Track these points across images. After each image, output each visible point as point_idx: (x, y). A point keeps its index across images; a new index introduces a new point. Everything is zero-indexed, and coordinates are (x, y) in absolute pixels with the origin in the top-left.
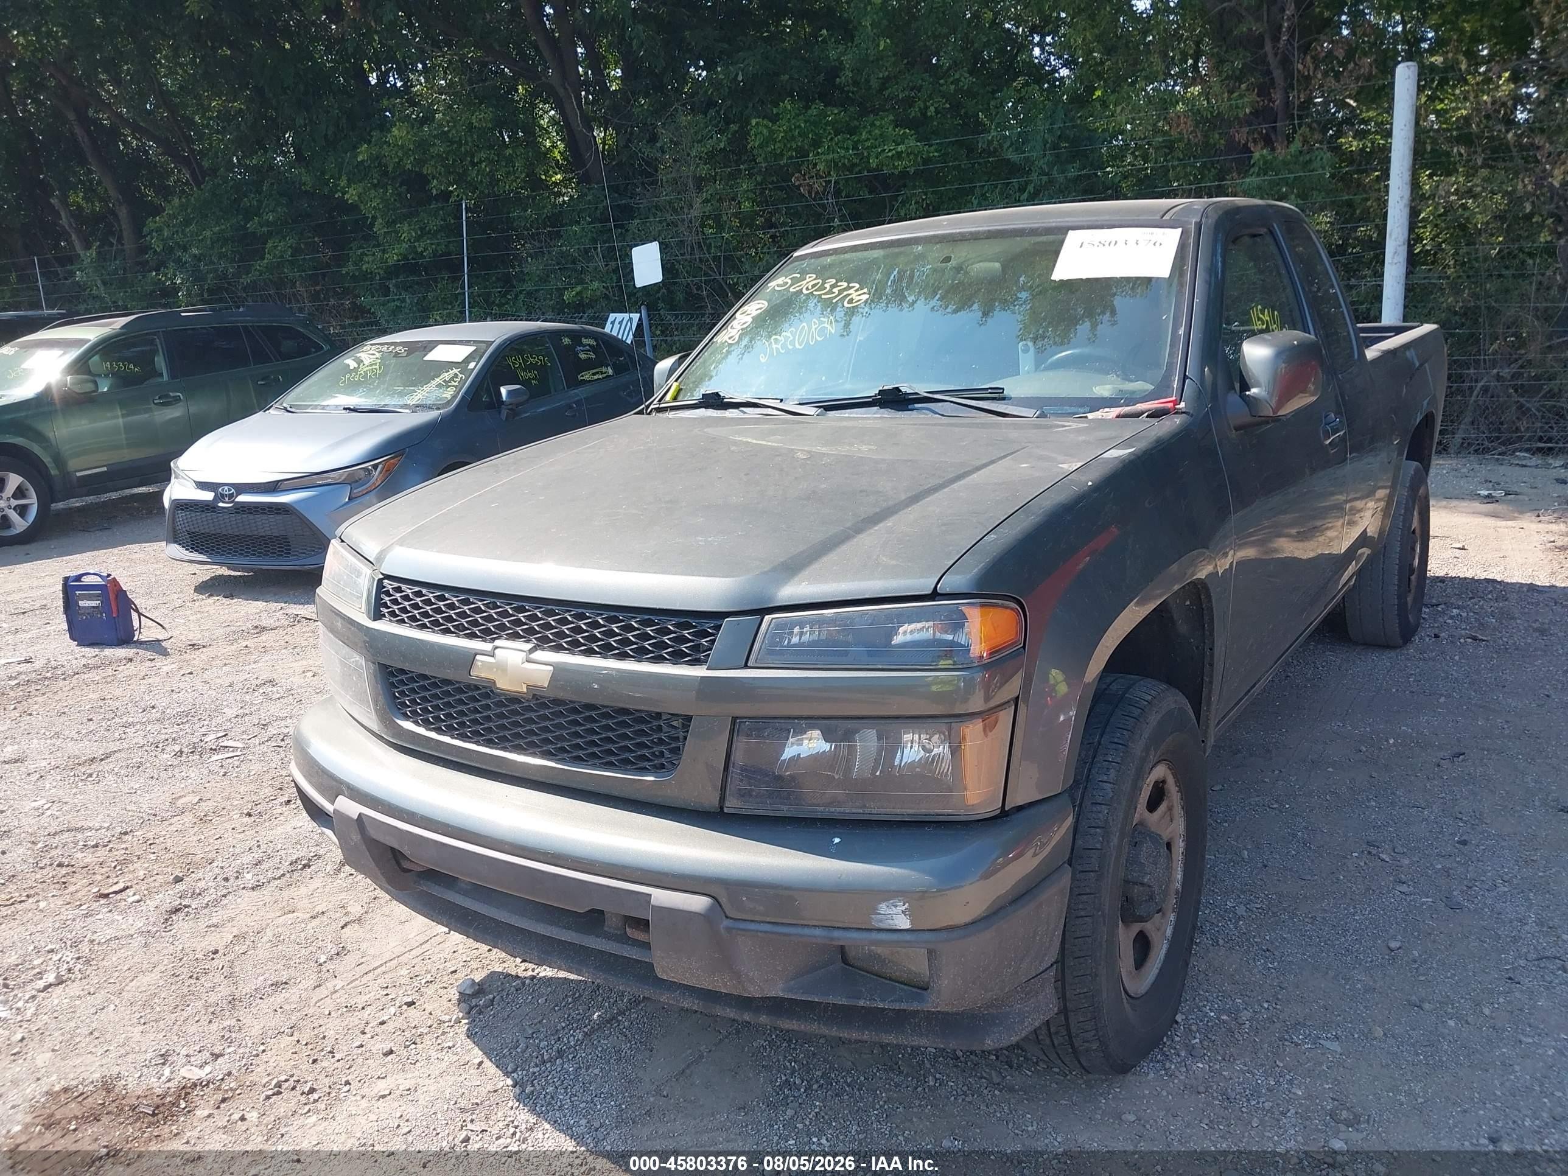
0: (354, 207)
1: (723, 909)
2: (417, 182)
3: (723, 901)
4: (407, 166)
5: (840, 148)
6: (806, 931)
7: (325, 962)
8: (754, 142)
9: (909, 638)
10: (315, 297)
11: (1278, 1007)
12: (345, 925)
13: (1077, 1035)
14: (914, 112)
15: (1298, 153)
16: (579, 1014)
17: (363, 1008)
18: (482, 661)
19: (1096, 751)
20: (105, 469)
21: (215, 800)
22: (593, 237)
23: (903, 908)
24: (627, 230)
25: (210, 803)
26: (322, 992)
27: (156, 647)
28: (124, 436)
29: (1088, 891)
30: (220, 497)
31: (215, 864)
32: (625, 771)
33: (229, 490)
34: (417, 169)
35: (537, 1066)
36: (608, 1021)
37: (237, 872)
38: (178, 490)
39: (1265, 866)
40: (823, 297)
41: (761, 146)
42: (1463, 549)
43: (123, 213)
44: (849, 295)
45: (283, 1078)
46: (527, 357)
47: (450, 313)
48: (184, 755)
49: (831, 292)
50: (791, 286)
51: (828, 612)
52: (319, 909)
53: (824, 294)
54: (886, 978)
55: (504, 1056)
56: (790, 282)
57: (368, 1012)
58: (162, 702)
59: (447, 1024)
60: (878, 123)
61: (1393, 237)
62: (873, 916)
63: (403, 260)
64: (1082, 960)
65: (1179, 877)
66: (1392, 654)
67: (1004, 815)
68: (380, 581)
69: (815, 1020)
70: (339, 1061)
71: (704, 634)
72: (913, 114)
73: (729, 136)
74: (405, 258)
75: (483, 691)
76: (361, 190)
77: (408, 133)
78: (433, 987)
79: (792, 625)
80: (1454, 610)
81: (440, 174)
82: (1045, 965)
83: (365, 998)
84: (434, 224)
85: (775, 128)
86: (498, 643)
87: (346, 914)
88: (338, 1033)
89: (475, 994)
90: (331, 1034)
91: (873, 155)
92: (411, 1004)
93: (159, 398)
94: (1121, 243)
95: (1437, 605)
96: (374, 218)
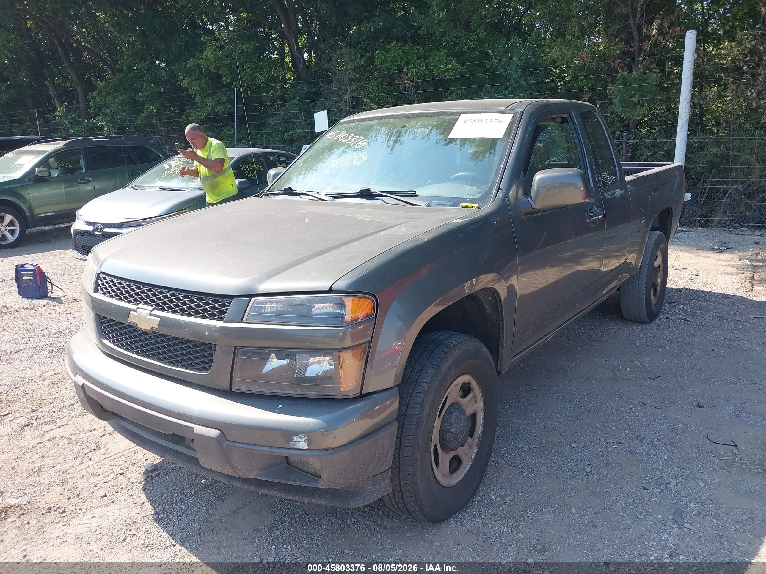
0: (187, 90)
1: (225, 437)
2: (216, 78)
3: (225, 432)
4: (212, 70)
5: (419, 66)
6: (261, 448)
7: (88, 453)
8: (377, 62)
9: (319, 311)
10: (168, 133)
11: (526, 495)
12: (103, 436)
13: (408, 504)
14: (457, 49)
15: (642, 74)
16: (197, 482)
17: (99, 475)
18: (132, 314)
19: (423, 368)
20: (53, 213)
21: (63, 374)
22: (300, 107)
23: (304, 439)
24: (316, 104)
25: (60, 375)
26: (83, 466)
27: (58, 300)
28: (65, 198)
29: (411, 434)
30: (96, 229)
31: (52, 405)
32: (191, 370)
33: (100, 226)
34: (216, 72)
35: (168, 505)
36: (208, 486)
37: (60, 408)
38: (78, 225)
39: (545, 427)
40: (347, 143)
41: (380, 64)
42: (697, 275)
43: (79, 89)
44: (358, 142)
45: (52, 505)
46: (251, 165)
47: (230, 142)
48: (54, 352)
49: (351, 140)
50: (335, 136)
51: (280, 298)
52: (93, 428)
53: (348, 141)
54: (304, 472)
55: (155, 500)
56: (335, 134)
57: (101, 477)
58: (51, 326)
59: (135, 484)
60: (438, 54)
61: (681, 118)
62: (291, 442)
63: (209, 116)
64: (407, 467)
65: (481, 430)
66: (644, 326)
67: (362, 397)
68: (99, 274)
69: (275, 490)
70: (80, 499)
71: (224, 305)
72: (456, 50)
73: (366, 59)
74: (209, 115)
75: (134, 328)
76: (189, 81)
77: (212, 53)
78: (135, 466)
79: (266, 303)
80: (681, 306)
81: (227, 74)
82: (384, 469)
83: (102, 470)
84: (223, 99)
85: (388, 55)
86: (139, 306)
87: (105, 430)
88: (84, 486)
89: (152, 471)
90: (80, 486)
91: (435, 70)
92: (121, 474)
93: (80, 180)
94: (484, 121)
95: (673, 303)
96: (195, 95)
